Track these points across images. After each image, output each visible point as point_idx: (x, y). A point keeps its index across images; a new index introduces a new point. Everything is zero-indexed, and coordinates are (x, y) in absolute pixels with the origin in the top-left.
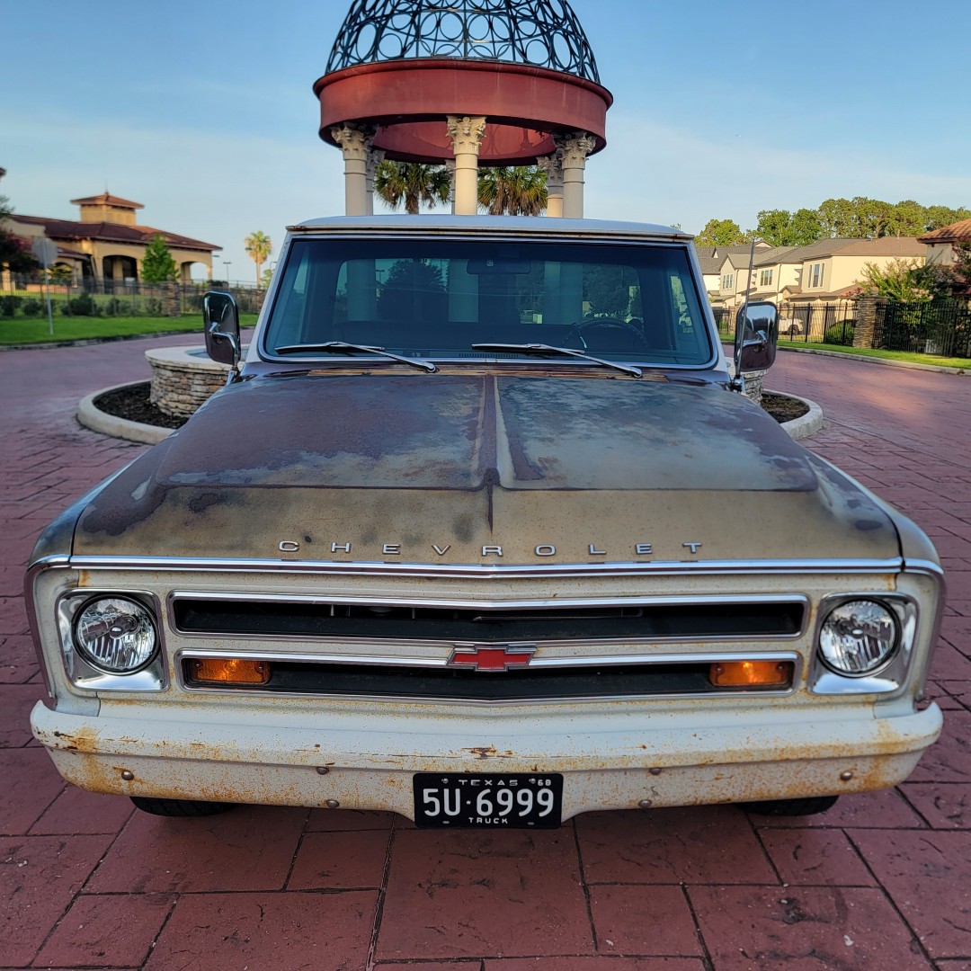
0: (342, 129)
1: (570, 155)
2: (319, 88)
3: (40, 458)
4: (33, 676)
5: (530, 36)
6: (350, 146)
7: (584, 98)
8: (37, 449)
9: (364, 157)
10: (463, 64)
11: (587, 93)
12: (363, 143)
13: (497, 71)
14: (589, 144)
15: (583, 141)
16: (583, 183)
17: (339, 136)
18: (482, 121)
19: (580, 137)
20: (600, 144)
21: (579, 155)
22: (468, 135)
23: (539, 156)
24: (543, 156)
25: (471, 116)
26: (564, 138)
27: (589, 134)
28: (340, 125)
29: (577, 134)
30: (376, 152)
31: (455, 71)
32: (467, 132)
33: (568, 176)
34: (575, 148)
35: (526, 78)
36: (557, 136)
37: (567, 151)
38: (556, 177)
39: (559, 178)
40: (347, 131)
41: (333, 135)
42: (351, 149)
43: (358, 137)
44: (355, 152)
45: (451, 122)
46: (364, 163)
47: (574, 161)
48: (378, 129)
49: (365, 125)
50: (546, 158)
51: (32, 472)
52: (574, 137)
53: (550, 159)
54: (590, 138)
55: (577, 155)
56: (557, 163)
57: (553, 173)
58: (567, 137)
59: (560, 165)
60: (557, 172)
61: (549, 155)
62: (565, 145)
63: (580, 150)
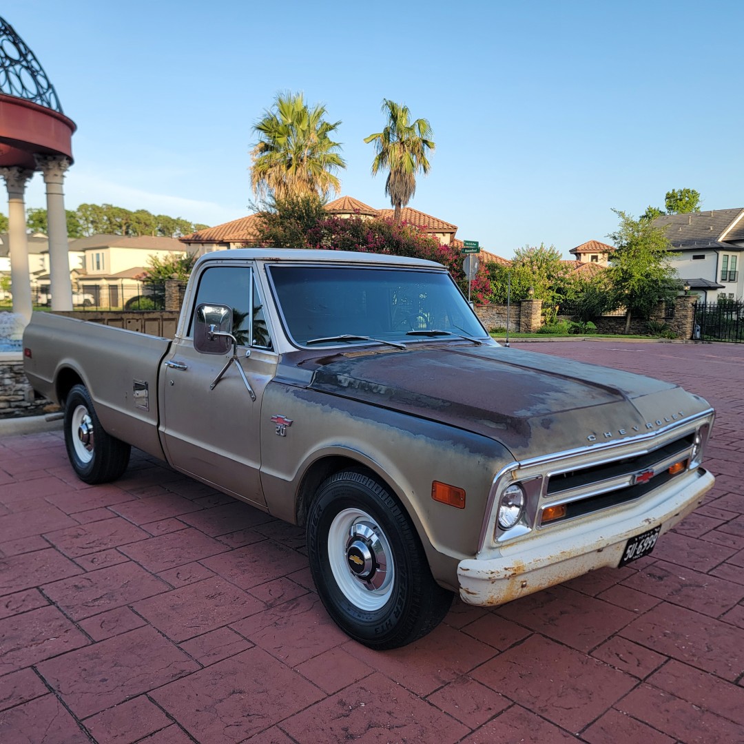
1: (51, 172)
15: (64, 162)
19: (61, 160)
26: (46, 158)
27: (68, 158)
29: (57, 157)
33: (52, 188)
34: (56, 167)
37: (49, 169)
38: (16, 186)
39: (20, 186)
47: (57, 177)
50: (6, 169)
52: (54, 159)
53: (9, 170)
54: (68, 161)
55: (59, 173)
56: (18, 174)
57: (13, 181)
58: (49, 157)
59: (20, 176)
60: (17, 181)
61: (9, 167)
62: (47, 164)
63: (61, 169)
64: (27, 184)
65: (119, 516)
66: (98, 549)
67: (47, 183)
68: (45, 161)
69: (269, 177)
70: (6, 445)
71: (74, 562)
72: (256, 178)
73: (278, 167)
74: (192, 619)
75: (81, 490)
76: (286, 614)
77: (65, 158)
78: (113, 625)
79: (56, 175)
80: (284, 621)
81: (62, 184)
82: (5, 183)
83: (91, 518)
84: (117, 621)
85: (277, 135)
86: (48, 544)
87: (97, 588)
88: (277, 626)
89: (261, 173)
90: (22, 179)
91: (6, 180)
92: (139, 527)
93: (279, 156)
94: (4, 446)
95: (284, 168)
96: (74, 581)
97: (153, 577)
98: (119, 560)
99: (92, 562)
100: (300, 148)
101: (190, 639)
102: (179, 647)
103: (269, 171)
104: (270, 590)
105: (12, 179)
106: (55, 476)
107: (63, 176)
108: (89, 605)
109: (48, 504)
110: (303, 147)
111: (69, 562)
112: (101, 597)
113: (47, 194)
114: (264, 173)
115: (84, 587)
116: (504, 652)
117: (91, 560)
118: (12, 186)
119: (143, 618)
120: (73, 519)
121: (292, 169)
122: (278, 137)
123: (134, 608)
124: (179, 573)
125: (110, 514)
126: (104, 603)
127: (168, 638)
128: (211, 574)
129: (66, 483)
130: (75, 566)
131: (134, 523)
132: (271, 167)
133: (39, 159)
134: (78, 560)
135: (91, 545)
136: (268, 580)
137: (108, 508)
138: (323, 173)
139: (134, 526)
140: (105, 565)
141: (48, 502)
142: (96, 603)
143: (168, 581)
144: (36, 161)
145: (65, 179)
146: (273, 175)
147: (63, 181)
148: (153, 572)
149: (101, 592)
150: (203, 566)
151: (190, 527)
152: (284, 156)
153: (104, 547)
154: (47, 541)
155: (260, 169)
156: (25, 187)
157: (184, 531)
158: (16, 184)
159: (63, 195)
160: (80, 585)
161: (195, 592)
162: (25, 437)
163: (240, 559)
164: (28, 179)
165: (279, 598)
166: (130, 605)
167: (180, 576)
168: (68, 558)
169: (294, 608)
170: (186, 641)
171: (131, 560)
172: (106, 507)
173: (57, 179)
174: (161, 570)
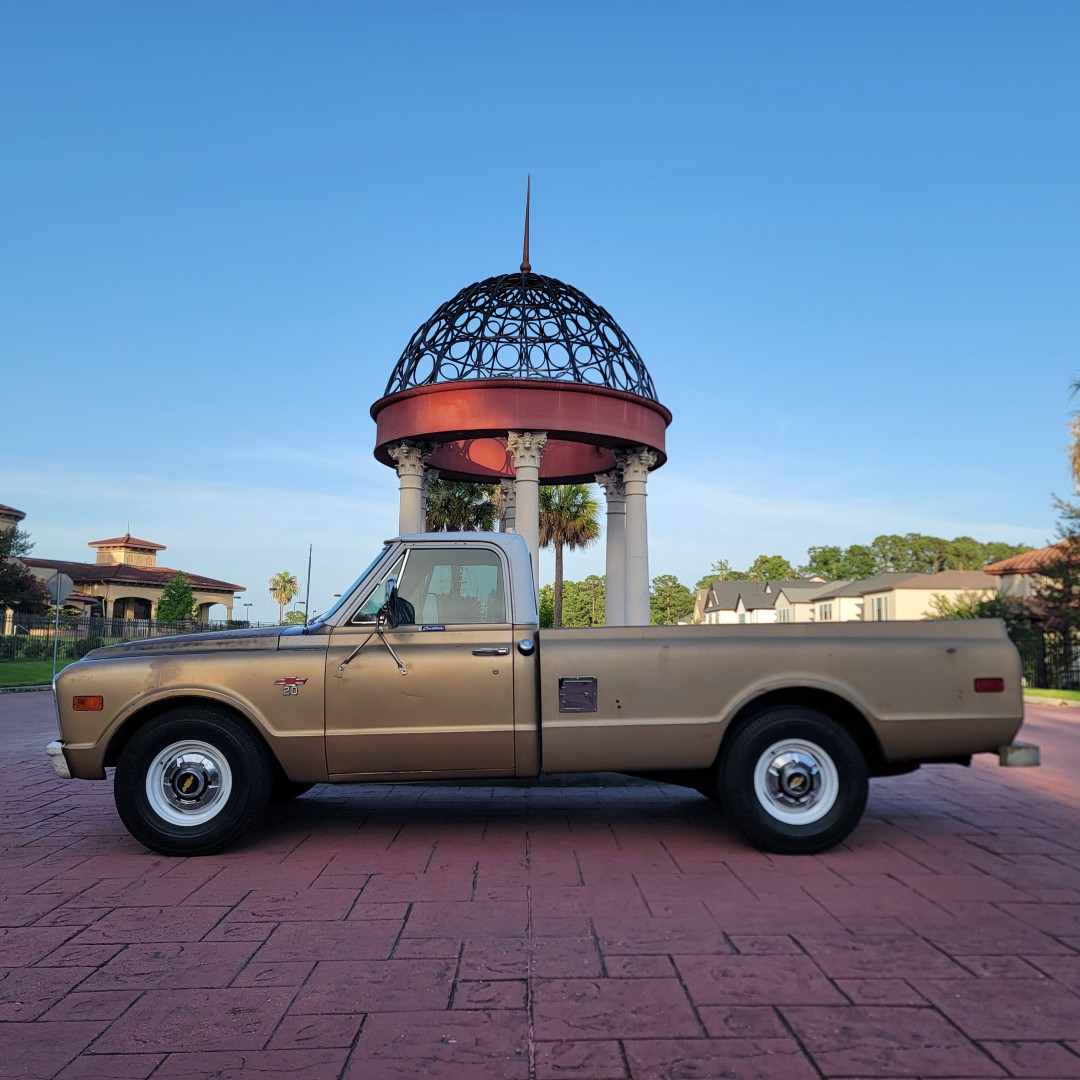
0: (400, 446)
1: (631, 469)
2: (376, 411)
3: (44, 787)
4: (44, 1013)
5: (586, 365)
6: (407, 463)
7: (645, 417)
8: (42, 778)
9: (421, 473)
10: (524, 383)
11: (647, 411)
12: (420, 459)
13: (559, 390)
14: (652, 459)
15: (645, 454)
16: (646, 495)
17: (395, 453)
18: (543, 437)
19: (642, 452)
20: (662, 459)
21: (641, 469)
22: (528, 449)
23: (597, 473)
24: (601, 473)
25: (533, 432)
26: (625, 453)
27: (651, 449)
28: (397, 443)
29: (638, 449)
30: (431, 471)
31: (517, 390)
32: (527, 445)
33: (631, 488)
34: (637, 461)
35: (588, 396)
36: (618, 451)
37: (629, 465)
38: (615, 493)
39: (619, 494)
40: (404, 448)
41: (390, 452)
42: (407, 465)
43: (416, 454)
44: (412, 468)
45: (512, 436)
46: (420, 479)
47: (636, 474)
48: (436, 446)
49: (423, 443)
50: (605, 475)
51: (35, 800)
52: (634, 452)
53: (608, 476)
54: (652, 452)
56: (614, 480)
57: (612, 489)
58: (629, 452)
59: (620, 482)
60: (616, 487)
61: (607, 472)
62: (626, 459)
63: (642, 465)
68: (625, 456)
77: (646, 448)
79: (636, 471)
81: (645, 482)
82: (606, 491)
91: (606, 487)
105: (611, 485)
118: (611, 493)
147: (646, 479)
158: (615, 492)
173: (638, 477)
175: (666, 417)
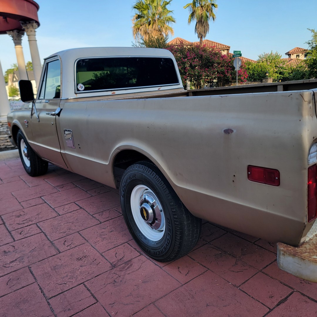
19: (33, 23)
24: (10, 31)
26: (26, 23)
29: (31, 22)
34: (31, 27)
36: (22, 22)
37: (28, 28)
39: (19, 40)
47: (32, 32)
52: (30, 23)
53: (13, 32)
55: (32, 30)
56: (17, 34)
58: (27, 22)
59: (18, 35)
60: (17, 37)
61: (12, 30)
62: (26, 26)
63: (33, 28)
64: (22, 38)
65: (45, 202)
66: (26, 224)
67: (28, 35)
68: (26, 24)
69: (141, 30)
70: (7, 164)
71: (10, 234)
72: (135, 32)
73: (144, 25)
74: (64, 277)
75: (32, 187)
76: (122, 273)
77: (35, 22)
78: (14, 282)
79: (31, 31)
80: (120, 279)
81: (35, 35)
82: (12, 38)
83: (30, 204)
84: (18, 279)
85: (143, 10)
86: (2, 221)
87: (16, 252)
88: (115, 284)
89: (137, 29)
90: (20, 36)
91: (13, 37)
92: (54, 209)
93: (145, 20)
94: (6, 164)
95: (147, 25)
96: (5, 248)
97: (50, 244)
98: (36, 232)
99: (20, 234)
100: (154, 15)
101: (57, 295)
102: (48, 302)
103: (141, 27)
104: (116, 253)
105: (15, 36)
106: (22, 180)
107: (35, 31)
108: (7, 266)
109: (12, 196)
110: (155, 14)
111: (8, 234)
112: (16, 260)
113: (29, 41)
114: (139, 29)
115: (9, 252)
116: (273, 309)
117: (20, 232)
118: (15, 40)
119: (34, 276)
120: (21, 205)
121: (151, 25)
122: (143, 11)
123: (32, 269)
124: (66, 241)
125: (41, 201)
126: (16, 265)
127: (44, 294)
128: (84, 241)
129: (26, 183)
130: (10, 237)
131: (52, 206)
132: (141, 25)
133: (23, 24)
134: (13, 233)
135: (24, 222)
136: (116, 245)
137: (42, 197)
138: (165, 26)
139: (51, 208)
140: (27, 236)
141: (13, 195)
142: (11, 265)
143: (58, 247)
144: (21, 25)
145: (36, 33)
146: (142, 29)
147: (35, 34)
148: (51, 241)
149: (17, 256)
150: (81, 235)
151: (81, 208)
152: (147, 19)
153: (30, 223)
154: (2, 220)
155: (136, 27)
156: (22, 40)
157: (77, 211)
158: (17, 39)
159: (36, 41)
160: (7, 251)
161: (71, 255)
162: (17, 159)
163: (103, 230)
164: (22, 36)
165: (121, 259)
166: (30, 266)
167: (66, 243)
168: (9, 231)
169: (128, 268)
170: (55, 296)
171: (42, 232)
172: (41, 197)
173: (32, 33)
174: (56, 239)
175: (37, 7)
